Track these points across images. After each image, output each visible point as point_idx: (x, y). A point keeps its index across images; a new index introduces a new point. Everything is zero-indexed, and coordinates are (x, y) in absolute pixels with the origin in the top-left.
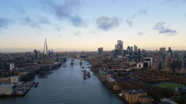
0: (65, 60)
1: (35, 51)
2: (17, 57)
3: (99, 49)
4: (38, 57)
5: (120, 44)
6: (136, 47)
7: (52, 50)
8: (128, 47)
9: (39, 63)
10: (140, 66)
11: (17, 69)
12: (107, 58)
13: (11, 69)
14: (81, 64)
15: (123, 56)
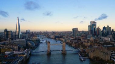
1: (6, 30)
7: (29, 30)
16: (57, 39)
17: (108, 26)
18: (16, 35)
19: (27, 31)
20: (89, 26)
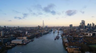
0: (51, 31)
2: (32, 29)
3: (70, 25)
4: (40, 29)
5: (83, 22)
6: (94, 24)
8: (88, 24)
9: (39, 31)
10: (90, 35)
11: (28, 34)
12: (74, 30)
13: (26, 34)
14: (58, 33)
15: (83, 29)
16: (61, 30)
17: (93, 23)
18: (42, 28)
19: (46, 26)
20: (80, 23)
